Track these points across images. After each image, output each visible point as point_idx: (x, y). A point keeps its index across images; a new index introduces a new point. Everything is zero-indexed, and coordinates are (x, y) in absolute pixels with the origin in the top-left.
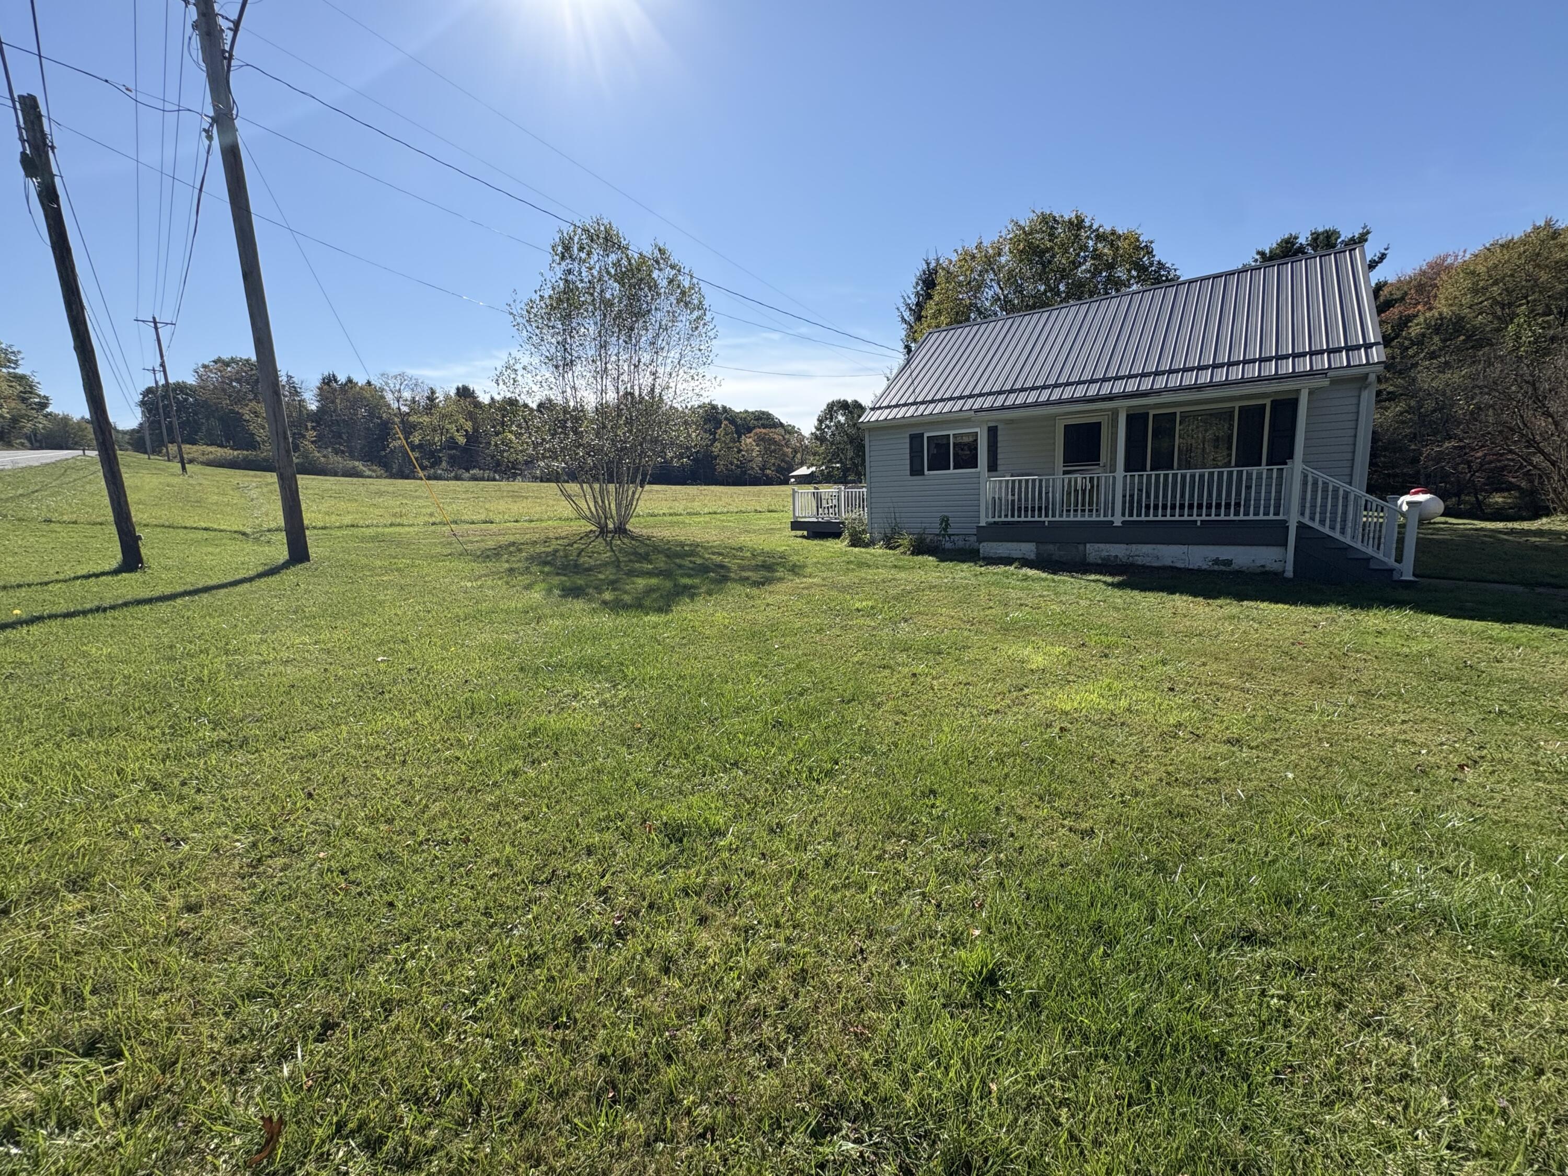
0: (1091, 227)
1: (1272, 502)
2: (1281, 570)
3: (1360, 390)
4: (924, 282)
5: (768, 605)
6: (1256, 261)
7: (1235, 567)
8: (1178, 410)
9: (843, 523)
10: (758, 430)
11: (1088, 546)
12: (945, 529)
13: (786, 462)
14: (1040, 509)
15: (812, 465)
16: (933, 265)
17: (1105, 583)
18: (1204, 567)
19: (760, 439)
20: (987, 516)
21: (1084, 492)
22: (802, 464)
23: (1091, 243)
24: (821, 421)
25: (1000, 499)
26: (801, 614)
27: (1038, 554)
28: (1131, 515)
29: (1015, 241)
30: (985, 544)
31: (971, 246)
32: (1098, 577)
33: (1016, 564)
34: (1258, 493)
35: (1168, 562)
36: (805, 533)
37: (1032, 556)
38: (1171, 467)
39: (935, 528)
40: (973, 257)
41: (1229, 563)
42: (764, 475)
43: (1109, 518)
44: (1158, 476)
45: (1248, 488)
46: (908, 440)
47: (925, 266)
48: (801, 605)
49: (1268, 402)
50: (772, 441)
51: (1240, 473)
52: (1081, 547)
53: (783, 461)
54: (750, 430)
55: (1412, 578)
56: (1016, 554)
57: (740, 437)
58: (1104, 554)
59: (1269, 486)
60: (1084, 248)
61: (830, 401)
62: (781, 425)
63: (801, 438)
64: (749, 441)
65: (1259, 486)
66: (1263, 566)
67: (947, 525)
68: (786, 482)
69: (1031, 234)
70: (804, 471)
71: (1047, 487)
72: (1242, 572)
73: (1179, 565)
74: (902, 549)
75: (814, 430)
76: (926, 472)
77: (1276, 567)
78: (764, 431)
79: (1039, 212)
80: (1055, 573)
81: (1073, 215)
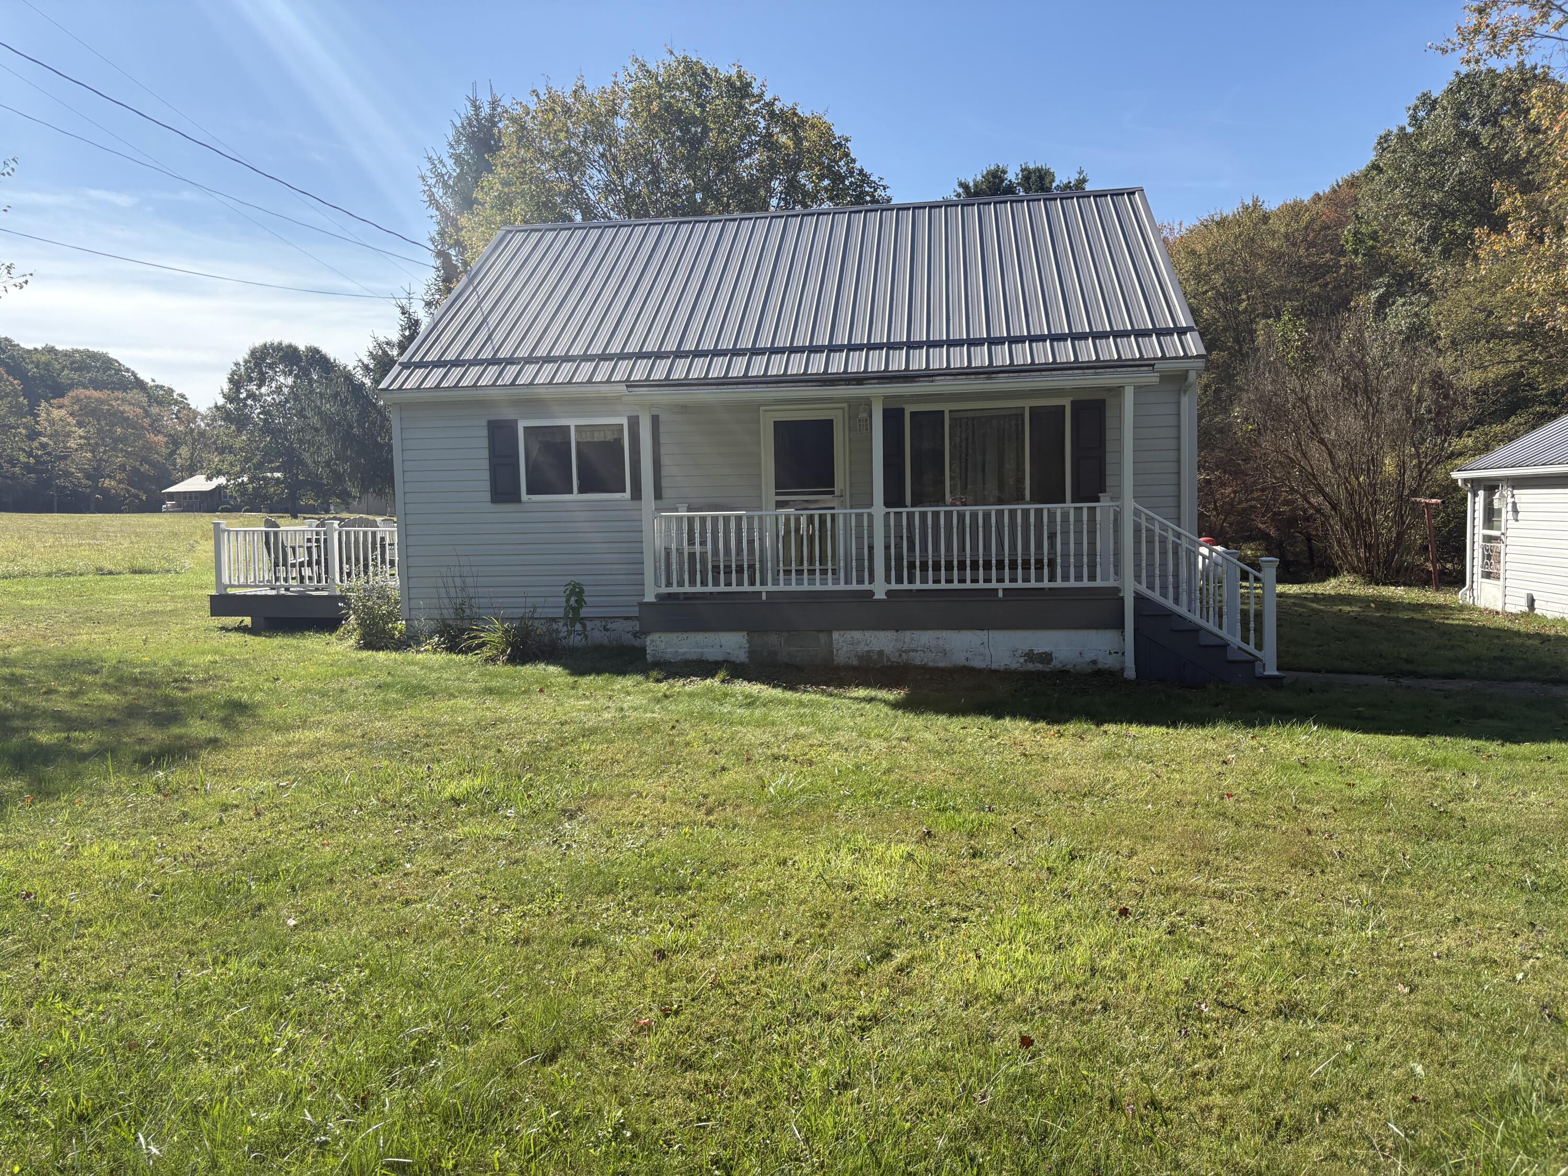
0: (761, 96)
1: (1085, 559)
2: (1118, 666)
3: (1178, 394)
4: (471, 138)
5: (225, 808)
6: (959, 195)
7: (1056, 664)
8: (946, 407)
9: (343, 598)
10: (81, 392)
11: (835, 635)
12: (576, 610)
13: (152, 464)
14: (740, 570)
15: (219, 473)
16: (486, 111)
17: (886, 702)
18: (1014, 666)
19: (85, 413)
20: (657, 584)
21: (811, 539)
22: (191, 471)
23: (763, 124)
24: (236, 382)
25: (680, 552)
26: (319, 825)
27: (751, 652)
28: (899, 580)
29: (643, 97)
30: (655, 636)
31: (565, 89)
32: (873, 693)
33: (722, 675)
34: (1065, 544)
35: (959, 659)
36: (248, 621)
37: (741, 656)
38: (941, 501)
39: (556, 606)
40: (567, 110)
41: (1046, 658)
42: (96, 488)
43: (866, 586)
44: (923, 515)
45: (1052, 536)
46: (484, 432)
47: (471, 111)
48: (309, 800)
49: (1067, 402)
50: (117, 417)
51: (1039, 513)
52: (823, 637)
53: (144, 460)
54: (58, 390)
55: (1276, 673)
56: (712, 654)
57: (33, 404)
58: (862, 648)
59: (1078, 532)
60: (750, 129)
61: (258, 343)
62: (140, 385)
63: (187, 413)
64: (56, 414)
65: (1065, 533)
66: (1094, 662)
67: (580, 602)
68: (153, 506)
69: (669, 88)
70: (198, 483)
71: (750, 529)
72: (1067, 672)
73: (978, 663)
74: (487, 652)
75: (221, 401)
76: (524, 497)
77: (1109, 662)
78: (96, 394)
79: (680, 54)
80: (792, 687)
81: (734, 72)
